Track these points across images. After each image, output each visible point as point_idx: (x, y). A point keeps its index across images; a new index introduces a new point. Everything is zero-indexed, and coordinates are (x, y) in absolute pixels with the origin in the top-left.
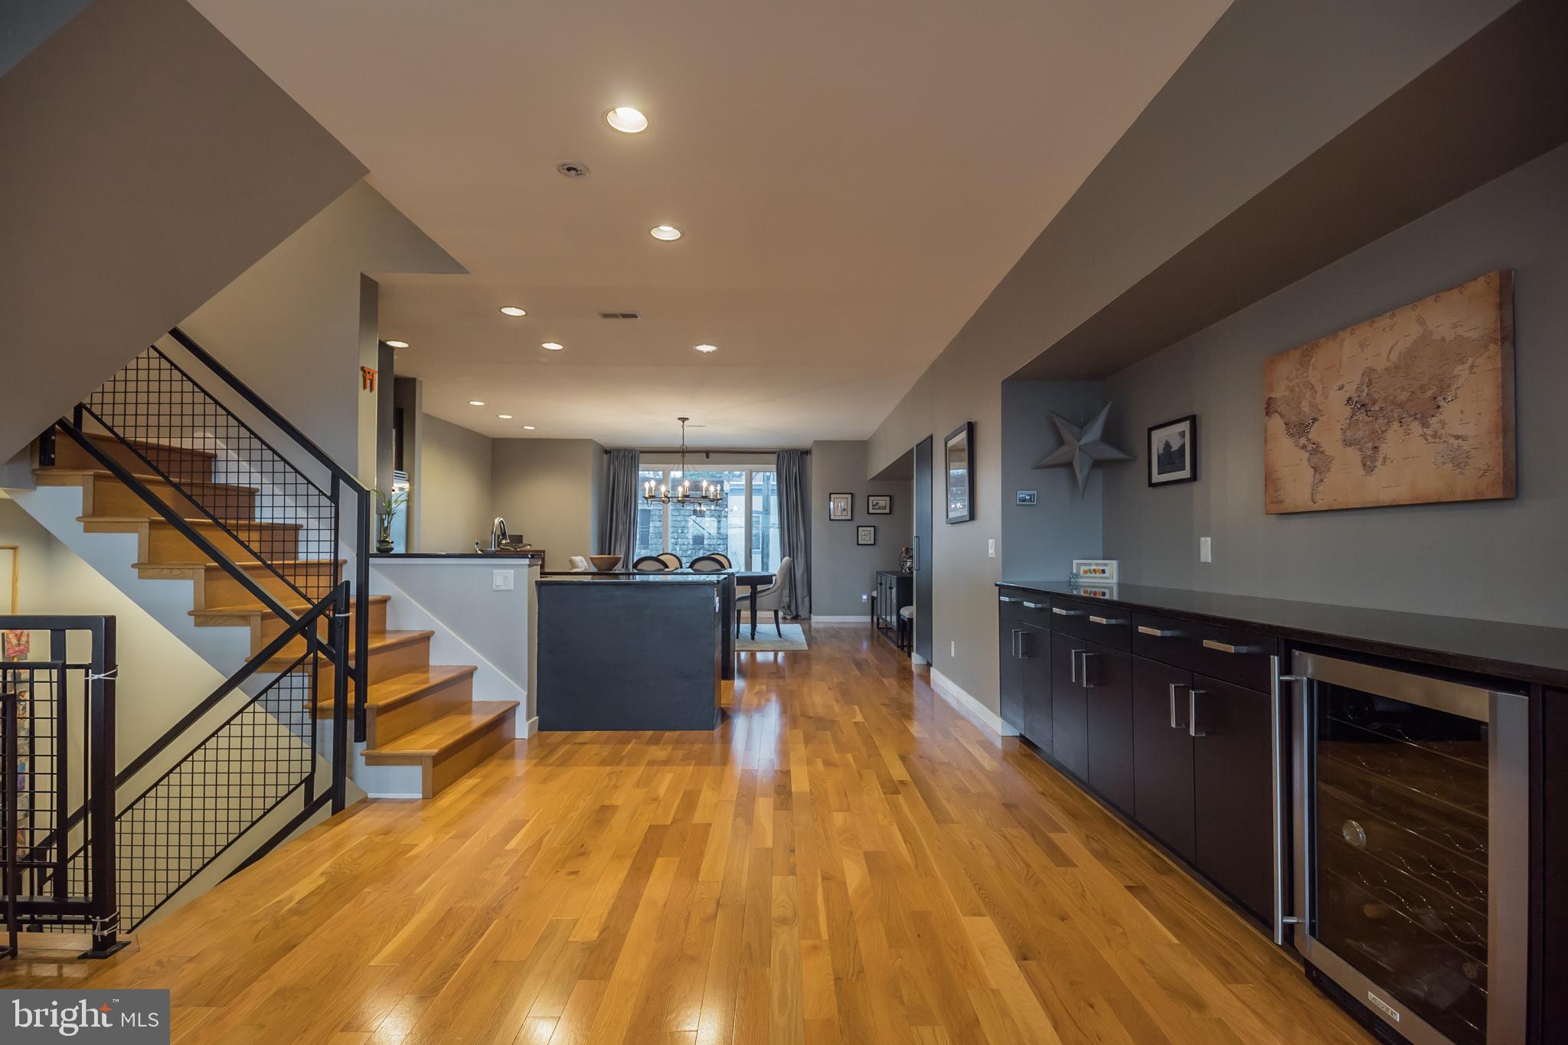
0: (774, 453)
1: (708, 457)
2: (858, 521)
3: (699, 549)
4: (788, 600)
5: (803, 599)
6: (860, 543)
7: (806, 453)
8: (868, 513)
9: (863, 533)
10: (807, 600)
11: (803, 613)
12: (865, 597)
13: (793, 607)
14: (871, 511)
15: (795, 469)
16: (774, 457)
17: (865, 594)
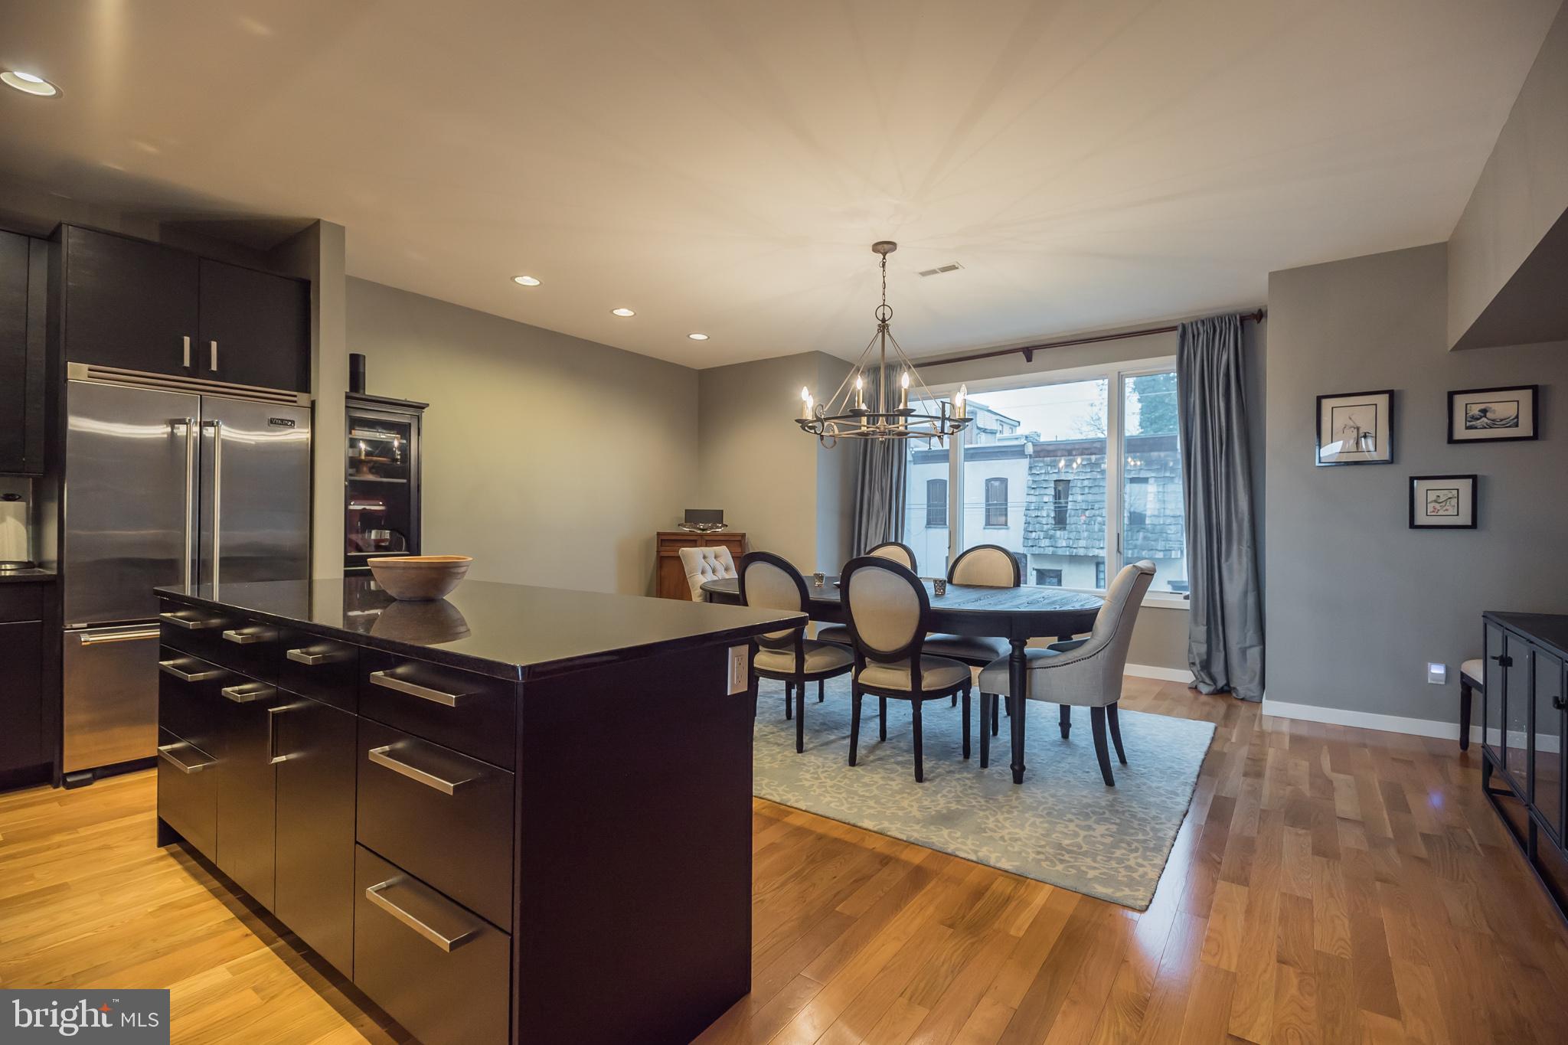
0: (1174, 328)
1: (1029, 359)
2: (1413, 460)
3: (1138, 531)
4: (1203, 648)
5: (1243, 651)
6: (1421, 519)
7: (1250, 321)
8: (1451, 440)
9: (1432, 496)
10: (1254, 653)
11: (1244, 684)
12: (1437, 670)
13: (1218, 668)
14: (1460, 433)
15: (1227, 357)
16: (1174, 338)
17: (1437, 661)
